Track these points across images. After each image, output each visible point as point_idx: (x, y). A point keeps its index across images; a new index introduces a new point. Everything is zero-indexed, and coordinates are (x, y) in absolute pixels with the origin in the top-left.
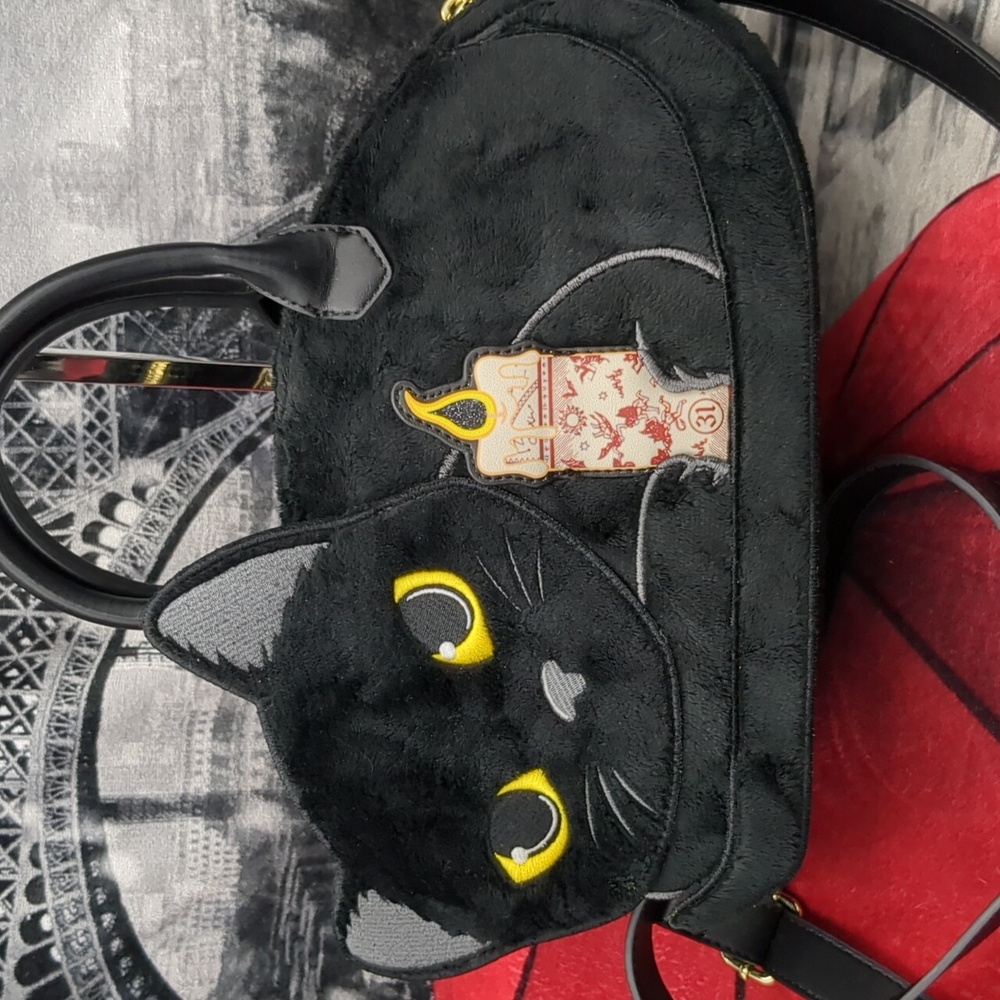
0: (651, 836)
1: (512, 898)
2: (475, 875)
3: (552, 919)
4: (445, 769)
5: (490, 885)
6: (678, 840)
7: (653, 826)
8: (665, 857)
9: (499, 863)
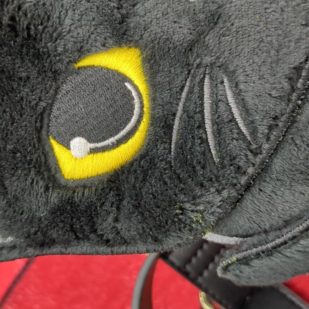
0: (239, 167)
1: (55, 195)
2: (19, 155)
3: (95, 231)
4: (19, 8)
5: (32, 172)
6: (265, 181)
7: (246, 156)
8: (242, 195)
9: (52, 149)
